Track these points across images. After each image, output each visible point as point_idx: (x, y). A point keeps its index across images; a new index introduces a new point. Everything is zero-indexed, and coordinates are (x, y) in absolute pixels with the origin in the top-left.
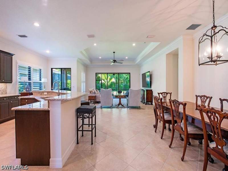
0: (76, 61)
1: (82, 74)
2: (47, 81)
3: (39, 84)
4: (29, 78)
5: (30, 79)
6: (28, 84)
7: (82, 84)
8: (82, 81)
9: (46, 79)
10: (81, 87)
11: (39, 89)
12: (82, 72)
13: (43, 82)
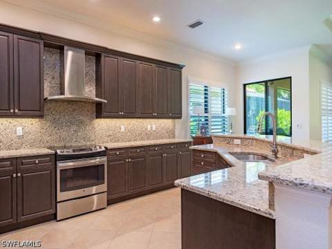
0: (308, 53)
1: (323, 88)
2: (235, 114)
3: (220, 120)
4: (206, 109)
5: (206, 111)
6: (203, 120)
7: (323, 118)
8: (324, 110)
9: (234, 109)
10: (321, 127)
11: (220, 131)
12: (323, 85)
13: (229, 116)
